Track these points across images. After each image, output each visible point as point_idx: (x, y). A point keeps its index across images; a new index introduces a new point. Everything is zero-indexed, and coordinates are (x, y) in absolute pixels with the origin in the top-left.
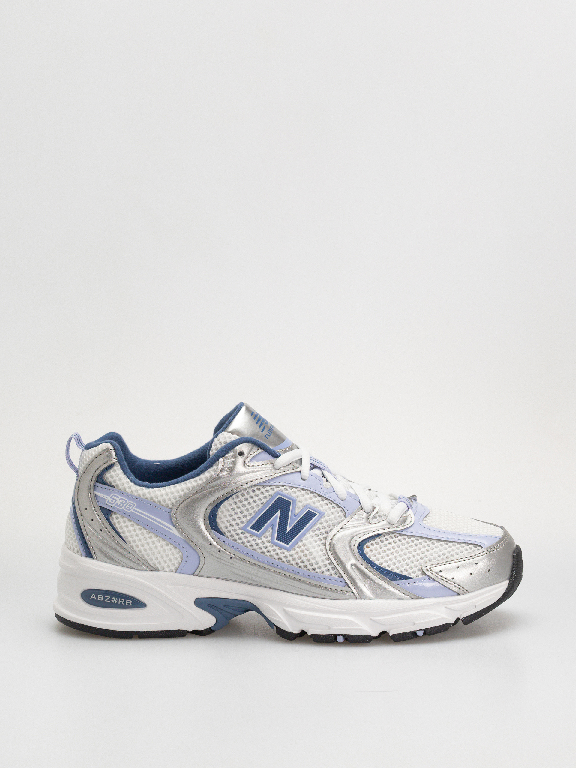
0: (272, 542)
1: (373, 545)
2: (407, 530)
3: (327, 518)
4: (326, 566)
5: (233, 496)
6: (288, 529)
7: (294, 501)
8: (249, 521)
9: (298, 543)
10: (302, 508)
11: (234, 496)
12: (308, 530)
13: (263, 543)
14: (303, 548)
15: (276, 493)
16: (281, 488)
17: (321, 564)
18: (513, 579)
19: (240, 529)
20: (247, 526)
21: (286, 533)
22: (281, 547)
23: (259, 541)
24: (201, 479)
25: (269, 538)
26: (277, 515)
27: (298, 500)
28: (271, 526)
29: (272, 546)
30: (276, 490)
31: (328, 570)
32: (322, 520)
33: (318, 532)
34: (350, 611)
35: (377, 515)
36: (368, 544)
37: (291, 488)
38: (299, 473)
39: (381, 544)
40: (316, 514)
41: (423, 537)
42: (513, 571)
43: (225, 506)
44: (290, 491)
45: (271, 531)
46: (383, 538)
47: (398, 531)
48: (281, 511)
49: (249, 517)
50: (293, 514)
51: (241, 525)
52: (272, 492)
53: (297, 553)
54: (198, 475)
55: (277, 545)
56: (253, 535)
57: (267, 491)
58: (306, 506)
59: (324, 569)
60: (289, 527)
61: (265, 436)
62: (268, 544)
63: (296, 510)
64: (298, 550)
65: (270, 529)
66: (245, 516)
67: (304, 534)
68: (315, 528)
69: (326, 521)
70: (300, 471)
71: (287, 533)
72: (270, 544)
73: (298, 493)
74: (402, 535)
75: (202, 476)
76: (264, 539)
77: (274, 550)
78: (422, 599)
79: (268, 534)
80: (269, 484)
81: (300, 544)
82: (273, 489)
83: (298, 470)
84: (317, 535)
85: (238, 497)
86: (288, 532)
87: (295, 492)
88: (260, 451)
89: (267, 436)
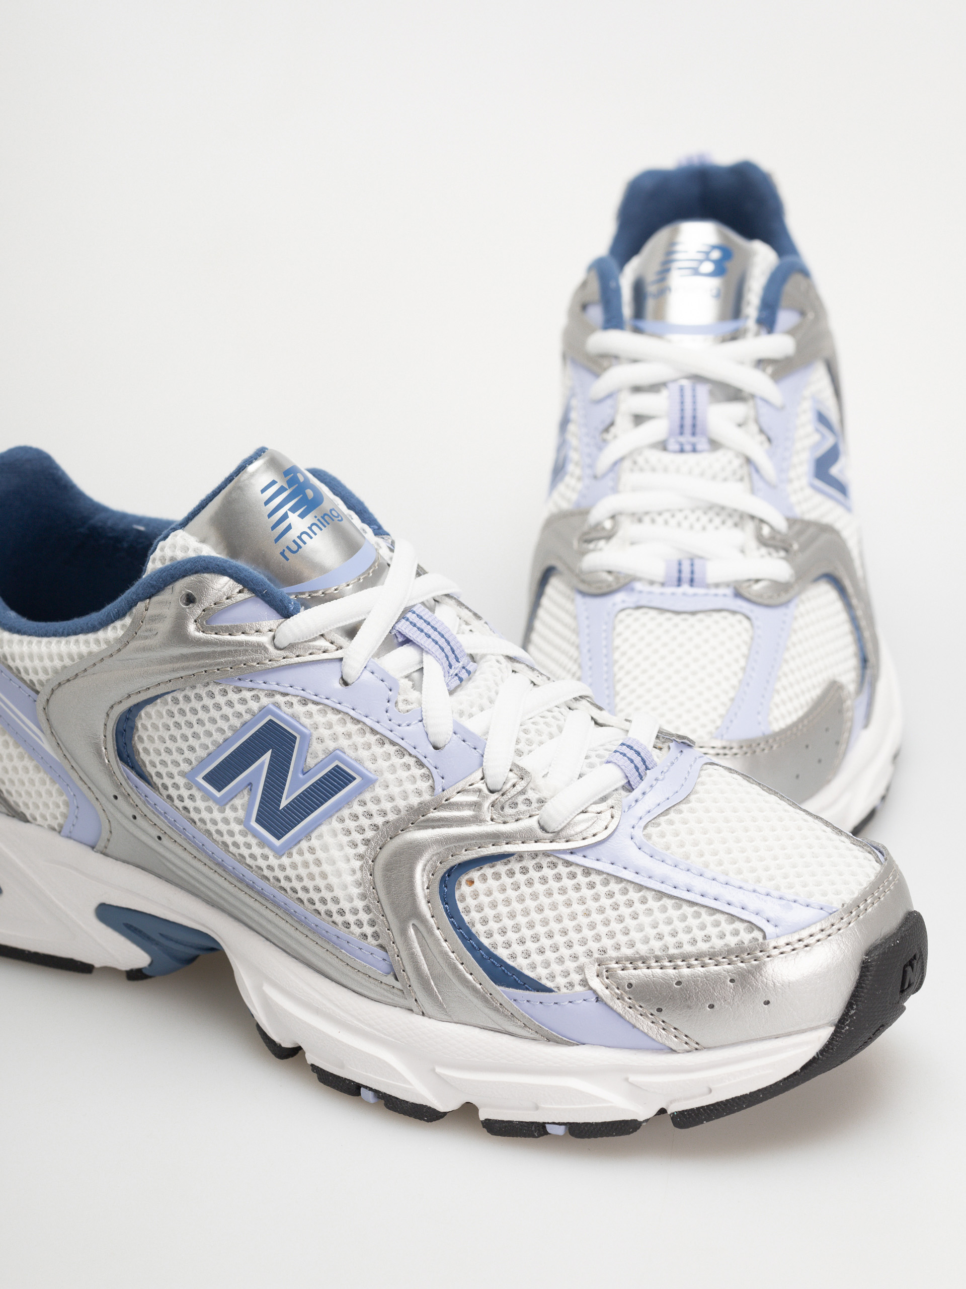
0: (244, 822)
1: (484, 878)
2: (587, 853)
3: (379, 791)
4: (355, 912)
5: (166, 696)
6: (284, 803)
7: (306, 738)
8: (202, 762)
9: (299, 842)
10: (321, 756)
11: (169, 698)
12: (328, 815)
13: (226, 821)
14: (308, 856)
15: (264, 710)
16: (279, 698)
17: (345, 905)
18: (847, 1025)
19: (183, 774)
20: (195, 771)
21: (278, 810)
22: (263, 843)
23: (217, 815)
24: (97, 642)
25: (241, 814)
26: (263, 763)
27: (315, 735)
28: (247, 787)
29: (244, 834)
30: (265, 701)
31: (359, 924)
32: (367, 796)
33: (351, 825)
34: (390, 1039)
35: (520, 799)
36: (475, 874)
37: (304, 702)
38: (337, 664)
39: (506, 880)
40: (354, 779)
41: (621, 878)
42: (853, 1004)
43: (149, 716)
44: (299, 709)
45: (246, 798)
46: (516, 866)
47: (559, 851)
48: (271, 756)
49: (202, 753)
50: (300, 770)
51: (185, 767)
52: (254, 706)
53: (294, 866)
54: (94, 629)
55: (255, 835)
56: (207, 796)
57: (243, 701)
58: (332, 755)
59: (350, 918)
60: (286, 799)
61: (282, 554)
62: (236, 828)
63: (308, 760)
64: (296, 858)
65: (246, 792)
66: (192, 749)
67: (317, 824)
68: (346, 812)
69: (377, 801)
70: (341, 659)
71: (280, 811)
72: (241, 827)
73: (319, 719)
74: (568, 864)
75: (101, 634)
76: (229, 814)
77: (248, 846)
78: (571, 1048)
79: (238, 802)
80: (251, 685)
81: (304, 845)
82: (257, 698)
83: (338, 654)
84: (348, 832)
85: (176, 701)
86: (283, 809)
87: (310, 715)
88: (246, 595)
89: (287, 553)
